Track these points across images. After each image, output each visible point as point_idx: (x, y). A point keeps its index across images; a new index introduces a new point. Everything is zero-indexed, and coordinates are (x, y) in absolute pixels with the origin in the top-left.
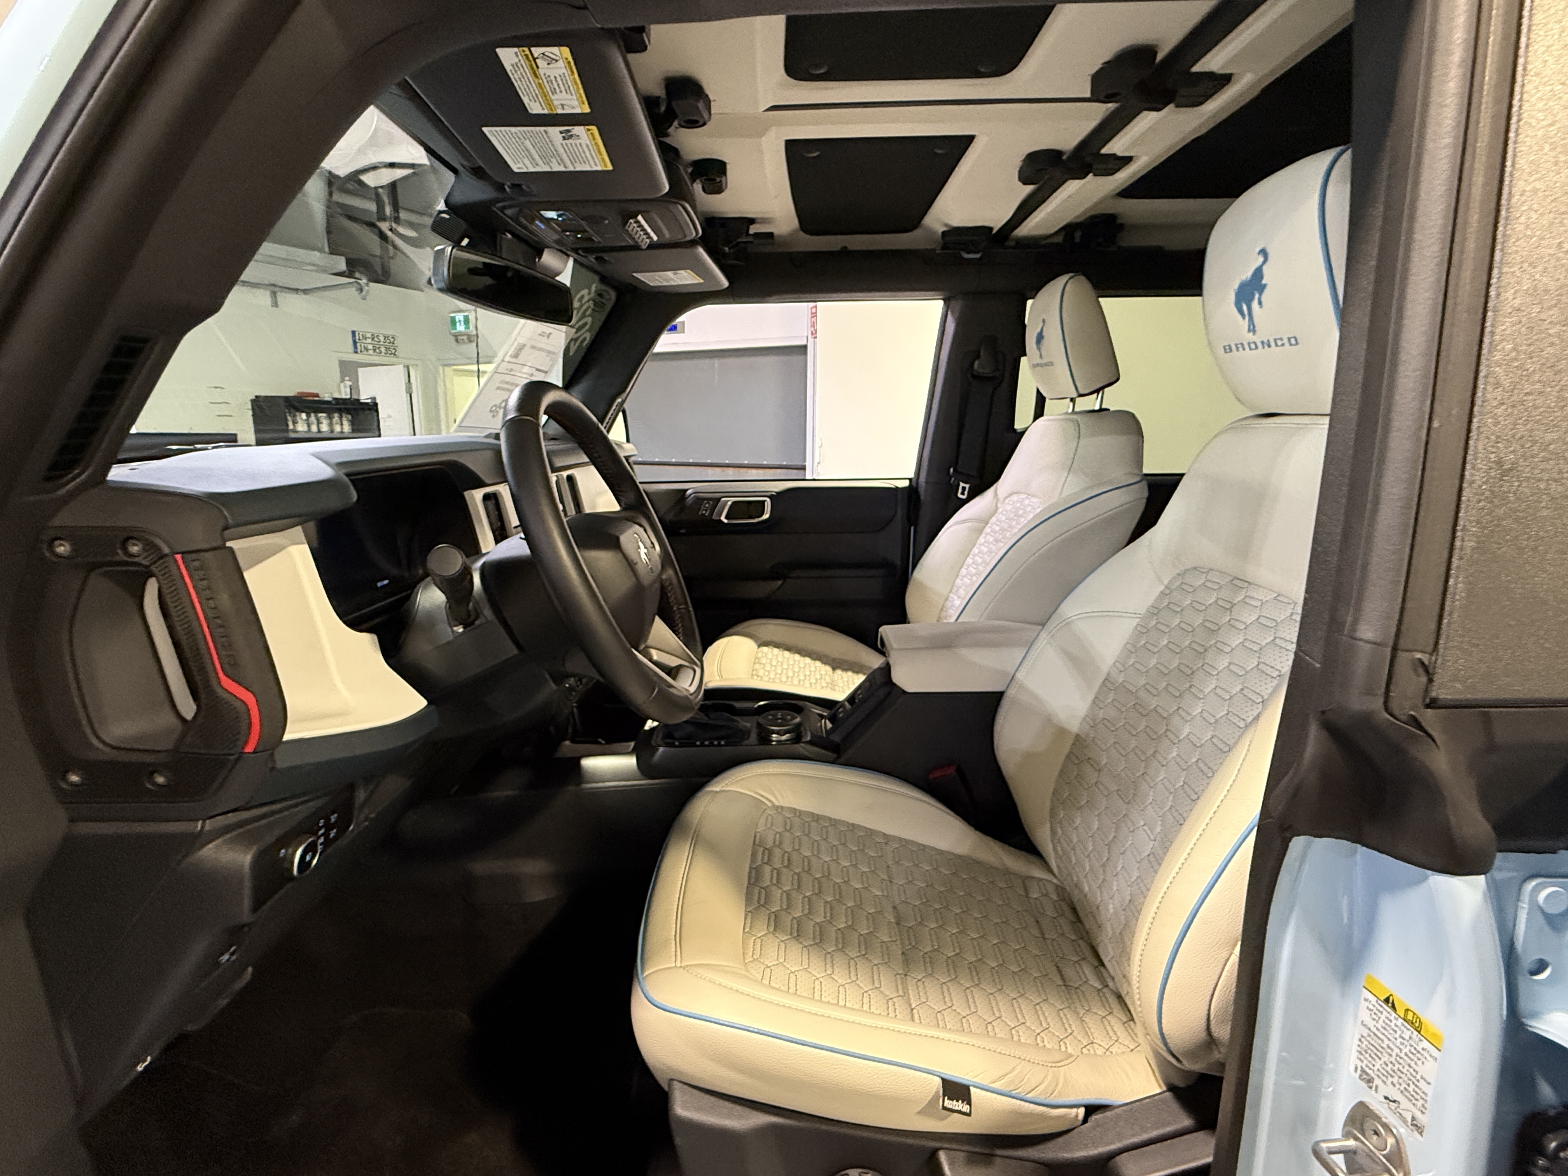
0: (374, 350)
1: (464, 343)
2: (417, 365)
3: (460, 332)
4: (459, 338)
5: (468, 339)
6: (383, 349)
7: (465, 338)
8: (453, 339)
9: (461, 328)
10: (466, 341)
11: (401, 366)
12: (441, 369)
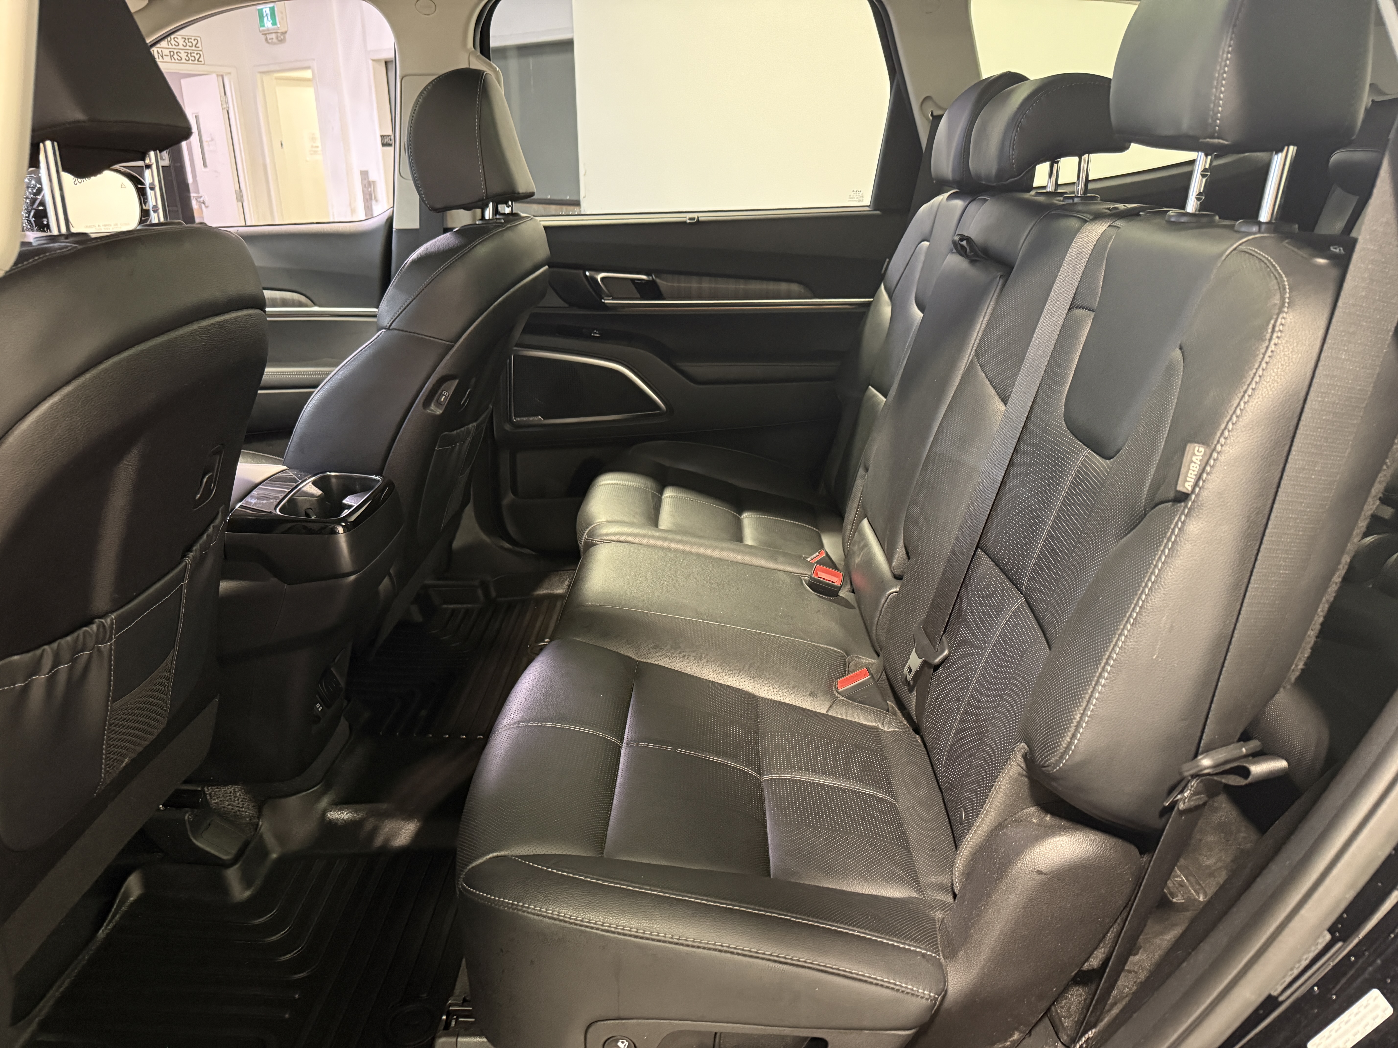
0: (172, 56)
1: (274, 44)
2: (230, 73)
3: (268, 30)
4: (269, 37)
5: (277, 38)
6: (183, 55)
7: (274, 36)
8: (263, 37)
9: (268, 24)
10: (275, 40)
11: (215, 75)
12: (259, 75)
